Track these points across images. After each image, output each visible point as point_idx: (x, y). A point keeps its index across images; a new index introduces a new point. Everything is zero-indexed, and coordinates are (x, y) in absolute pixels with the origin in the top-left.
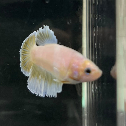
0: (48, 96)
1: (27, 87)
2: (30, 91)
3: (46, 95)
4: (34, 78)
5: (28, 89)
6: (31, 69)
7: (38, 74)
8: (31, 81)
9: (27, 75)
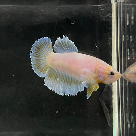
0: (67, 95)
1: (45, 85)
2: (48, 88)
3: (65, 94)
4: (51, 79)
5: (46, 86)
6: (47, 72)
7: (56, 76)
8: (48, 81)
9: (42, 76)
